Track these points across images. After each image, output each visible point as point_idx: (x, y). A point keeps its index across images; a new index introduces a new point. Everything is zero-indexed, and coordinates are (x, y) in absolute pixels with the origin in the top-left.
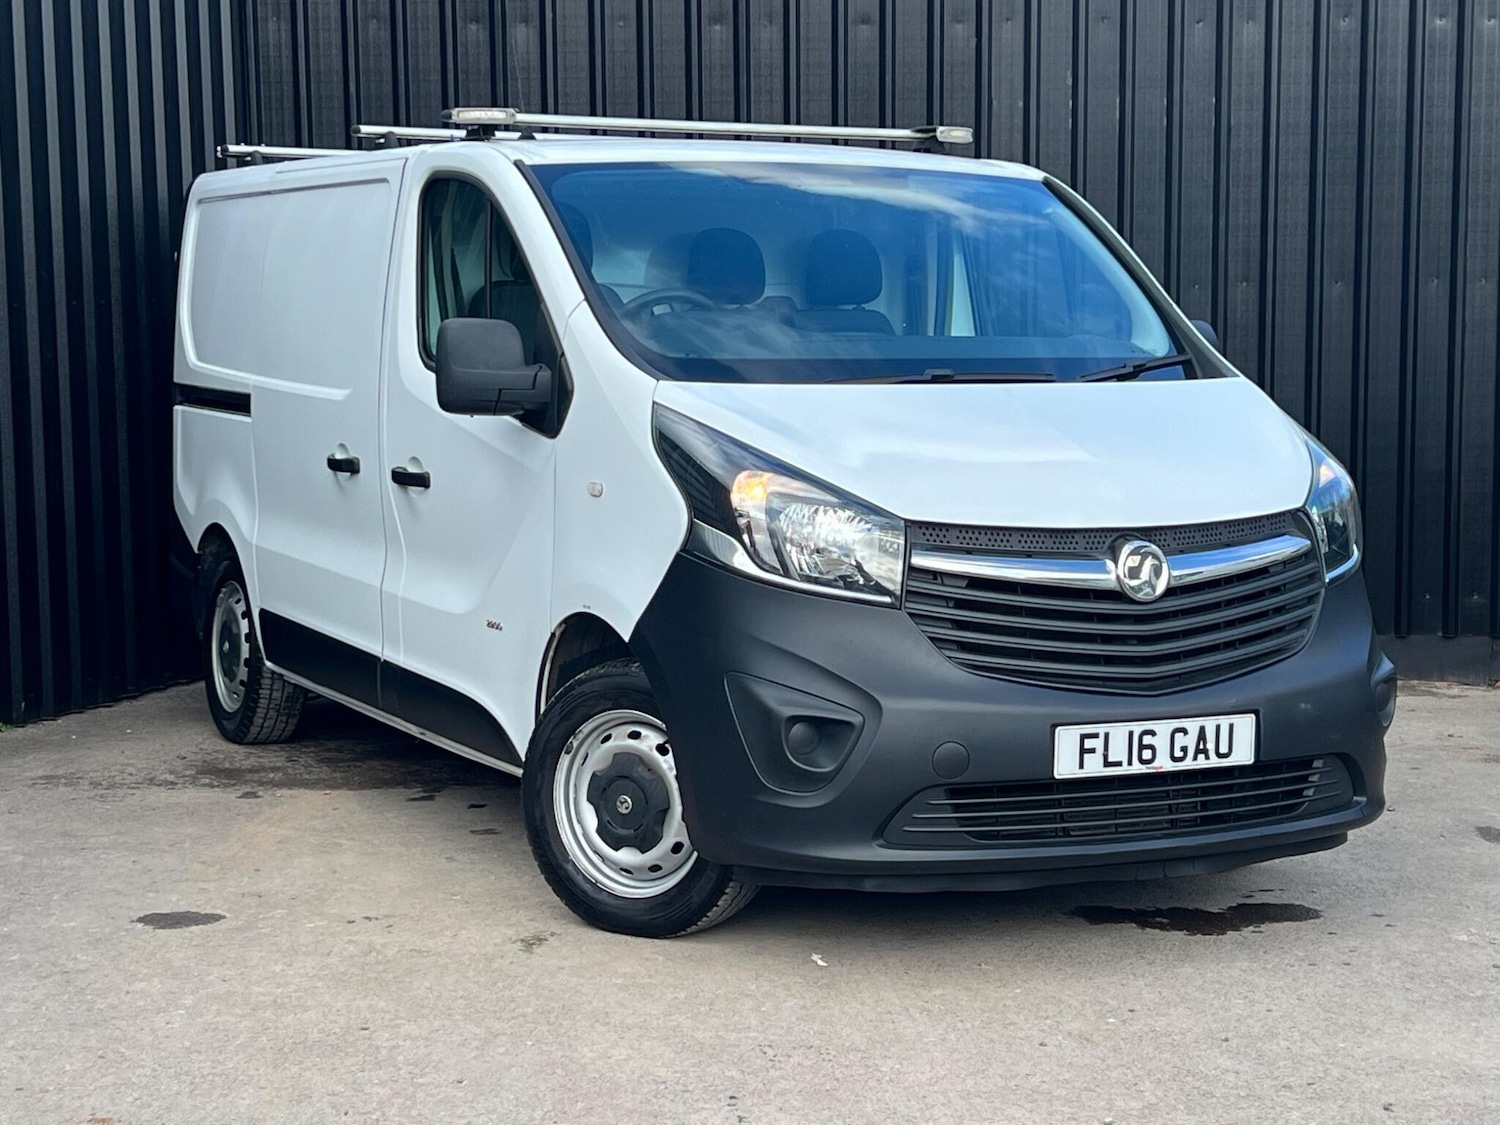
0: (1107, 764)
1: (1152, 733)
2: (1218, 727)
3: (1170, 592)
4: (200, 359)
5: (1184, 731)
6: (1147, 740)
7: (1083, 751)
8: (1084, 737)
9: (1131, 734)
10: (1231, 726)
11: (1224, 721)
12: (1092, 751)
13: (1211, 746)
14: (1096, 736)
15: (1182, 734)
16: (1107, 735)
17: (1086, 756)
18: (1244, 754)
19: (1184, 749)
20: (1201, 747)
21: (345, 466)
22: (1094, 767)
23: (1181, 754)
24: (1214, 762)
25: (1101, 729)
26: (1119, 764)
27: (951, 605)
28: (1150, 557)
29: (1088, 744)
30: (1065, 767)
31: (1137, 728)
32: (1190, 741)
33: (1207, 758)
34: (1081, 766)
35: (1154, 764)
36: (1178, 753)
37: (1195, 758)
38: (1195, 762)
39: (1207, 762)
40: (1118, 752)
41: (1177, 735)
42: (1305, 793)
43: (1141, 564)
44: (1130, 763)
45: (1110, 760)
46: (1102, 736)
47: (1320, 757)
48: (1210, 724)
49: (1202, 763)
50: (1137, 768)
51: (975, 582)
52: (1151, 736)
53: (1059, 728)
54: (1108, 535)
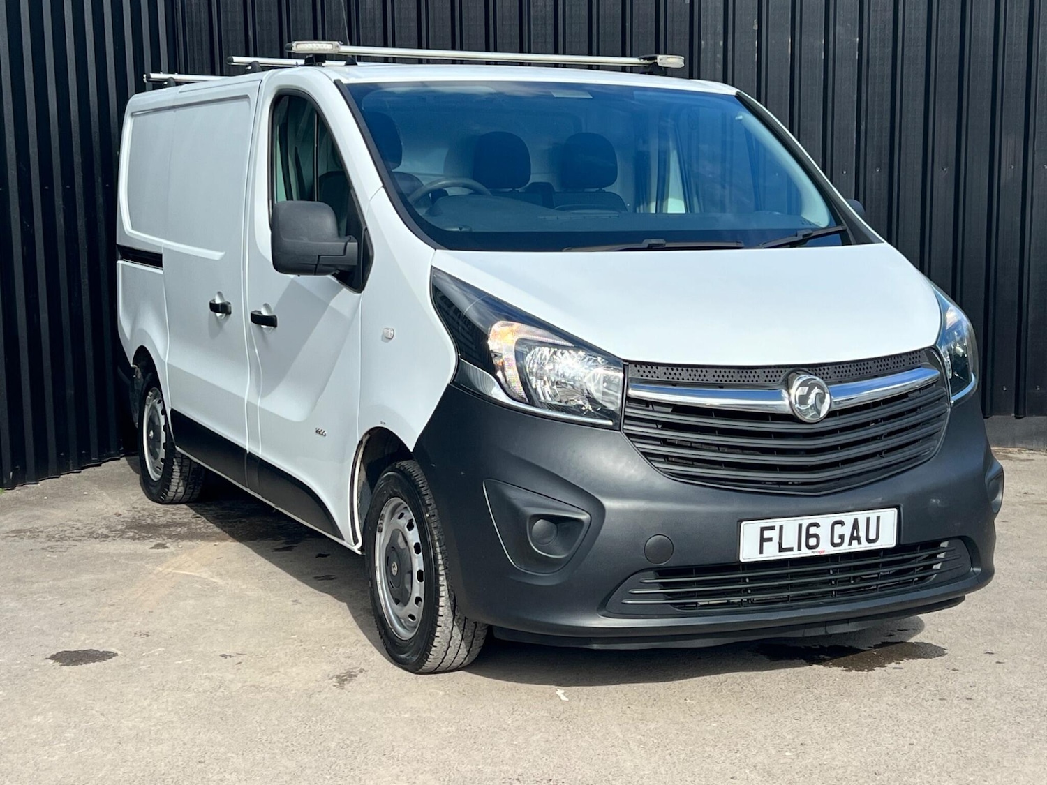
0: (781, 550)
1: (817, 525)
2: (868, 519)
3: (831, 414)
4: (133, 228)
5: (841, 523)
6: (813, 530)
7: (763, 540)
8: (763, 529)
9: (800, 526)
10: (878, 518)
11: (873, 514)
12: (770, 540)
13: (862, 534)
14: (772, 528)
15: (840, 525)
16: (781, 528)
17: (765, 544)
18: (888, 539)
19: (842, 537)
20: (855, 535)
21: (221, 309)
22: (771, 552)
23: (839, 541)
24: (865, 546)
25: (776, 523)
26: (790, 549)
27: (660, 426)
28: (816, 388)
29: (767, 534)
30: (749, 552)
31: (806, 521)
32: (846, 530)
33: (859, 543)
34: (761, 552)
35: (818, 549)
36: (837, 540)
37: (850, 544)
38: (850, 547)
39: (860, 546)
40: (790, 540)
41: (836, 526)
42: (934, 567)
43: (809, 392)
44: (799, 549)
45: (784, 546)
46: (777, 529)
47: (945, 540)
48: (862, 517)
49: (855, 547)
50: (805, 552)
51: (678, 409)
52: (815, 527)
53: (744, 523)
54: (783, 370)
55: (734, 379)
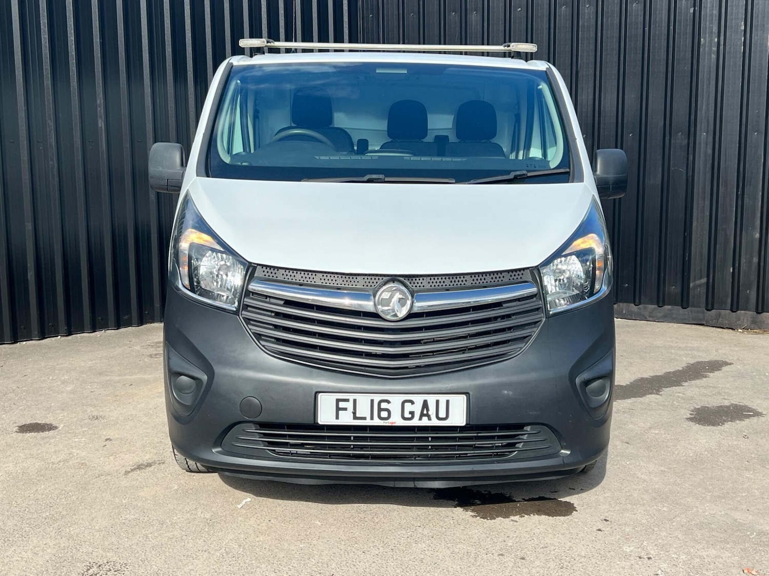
0: (355, 418)
1: (388, 402)
2: (437, 402)
5: (412, 402)
6: (384, 405)
7: (338, 409)
8: (338, 401)
9: (372, 401)
10: (448, 402)
11: (443, 399)
12: (345, 409)
13: (432, 412)
14: (347, 400)
15: (410, 404)
16: (355, 401)
17: (340, 412)
18: (458, 417)
19: (412, 413)
20: (425, 412)
22: (346, 419)
23: (410, 416)
24: (435, 422)
25: (351, 397)
26: (364, 418)
27: (273, 314)
28: (398, 293)
29: (341, 405)
30: (326, 416)
31: (377, 398)
32: (417, 409)
33: (430, 419)
34: (337, 418)
35: (390, 421)
36: (407, 415)
37: (420, 419)
38: (420, 421)
39: (430, 421)
40: (363, 410)
41: (406, 404)
42: (517, 445)
43: (391, 297)
44: (372, 418)
45: (357, 415)
46: (352, 401)
47: (528, 424)
48: (431, 400)
49: (425, 422)
50: (377, 422)
51: (289, 303)
52: (387, 403)
53: (320, 395)
54: (381, 278)
55: (337, 282)
